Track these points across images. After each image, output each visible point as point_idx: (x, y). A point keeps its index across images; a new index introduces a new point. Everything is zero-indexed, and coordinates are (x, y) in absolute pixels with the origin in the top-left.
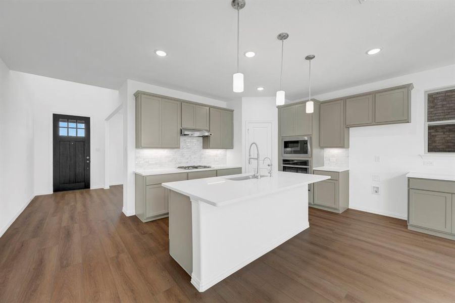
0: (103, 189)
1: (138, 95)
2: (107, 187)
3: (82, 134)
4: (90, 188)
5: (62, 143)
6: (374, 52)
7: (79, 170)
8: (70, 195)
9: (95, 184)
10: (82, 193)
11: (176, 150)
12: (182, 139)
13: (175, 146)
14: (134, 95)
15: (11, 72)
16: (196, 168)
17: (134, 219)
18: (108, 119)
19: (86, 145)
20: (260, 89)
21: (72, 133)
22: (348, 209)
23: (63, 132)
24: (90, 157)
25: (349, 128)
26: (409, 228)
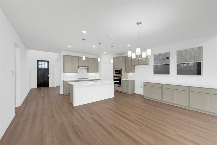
0: (53, 87)
1: (64, 56)
2: (55, 86)
3: (46, 67)
4: (49, 86)
5: (39, 70)
6: (129, 45)
7: (46, 80)
8: (42, 89)
9: (51, 85)
10: (46, 88)
11: (77, 73)
12: (79, 69)
13: (76, 72)
14: (63, 56)
15: (27, 50)
16: (83, 79)
17: (63, 95)
18: (55, 62)
19: (48, 71)
20: (105, 53)
21: (43, 67)
22: (134, 93)
23: (40, 66)
24: (49, 75)
25: (134, 66)
26: (144, 98)
